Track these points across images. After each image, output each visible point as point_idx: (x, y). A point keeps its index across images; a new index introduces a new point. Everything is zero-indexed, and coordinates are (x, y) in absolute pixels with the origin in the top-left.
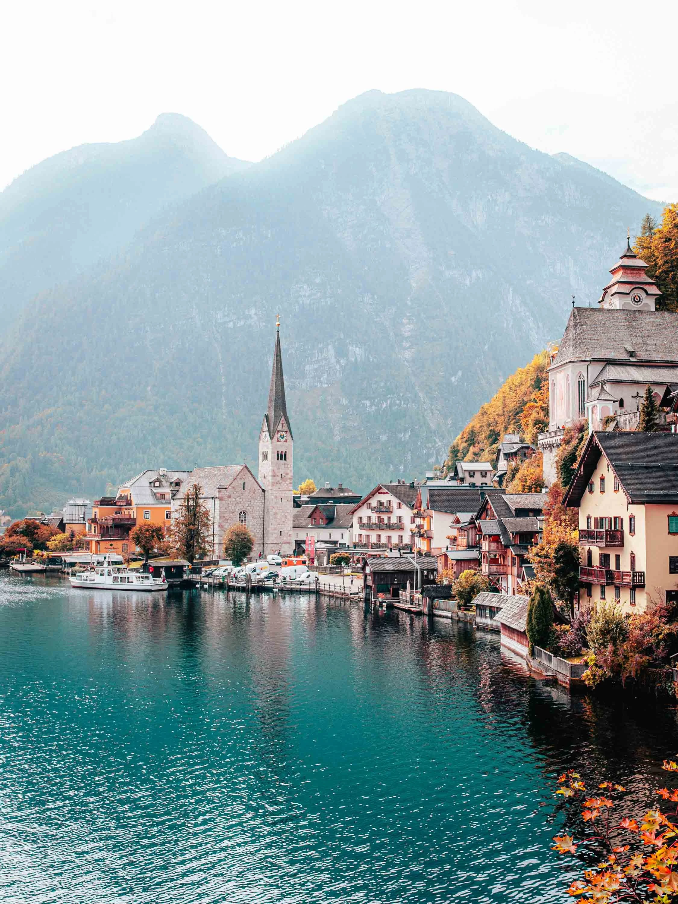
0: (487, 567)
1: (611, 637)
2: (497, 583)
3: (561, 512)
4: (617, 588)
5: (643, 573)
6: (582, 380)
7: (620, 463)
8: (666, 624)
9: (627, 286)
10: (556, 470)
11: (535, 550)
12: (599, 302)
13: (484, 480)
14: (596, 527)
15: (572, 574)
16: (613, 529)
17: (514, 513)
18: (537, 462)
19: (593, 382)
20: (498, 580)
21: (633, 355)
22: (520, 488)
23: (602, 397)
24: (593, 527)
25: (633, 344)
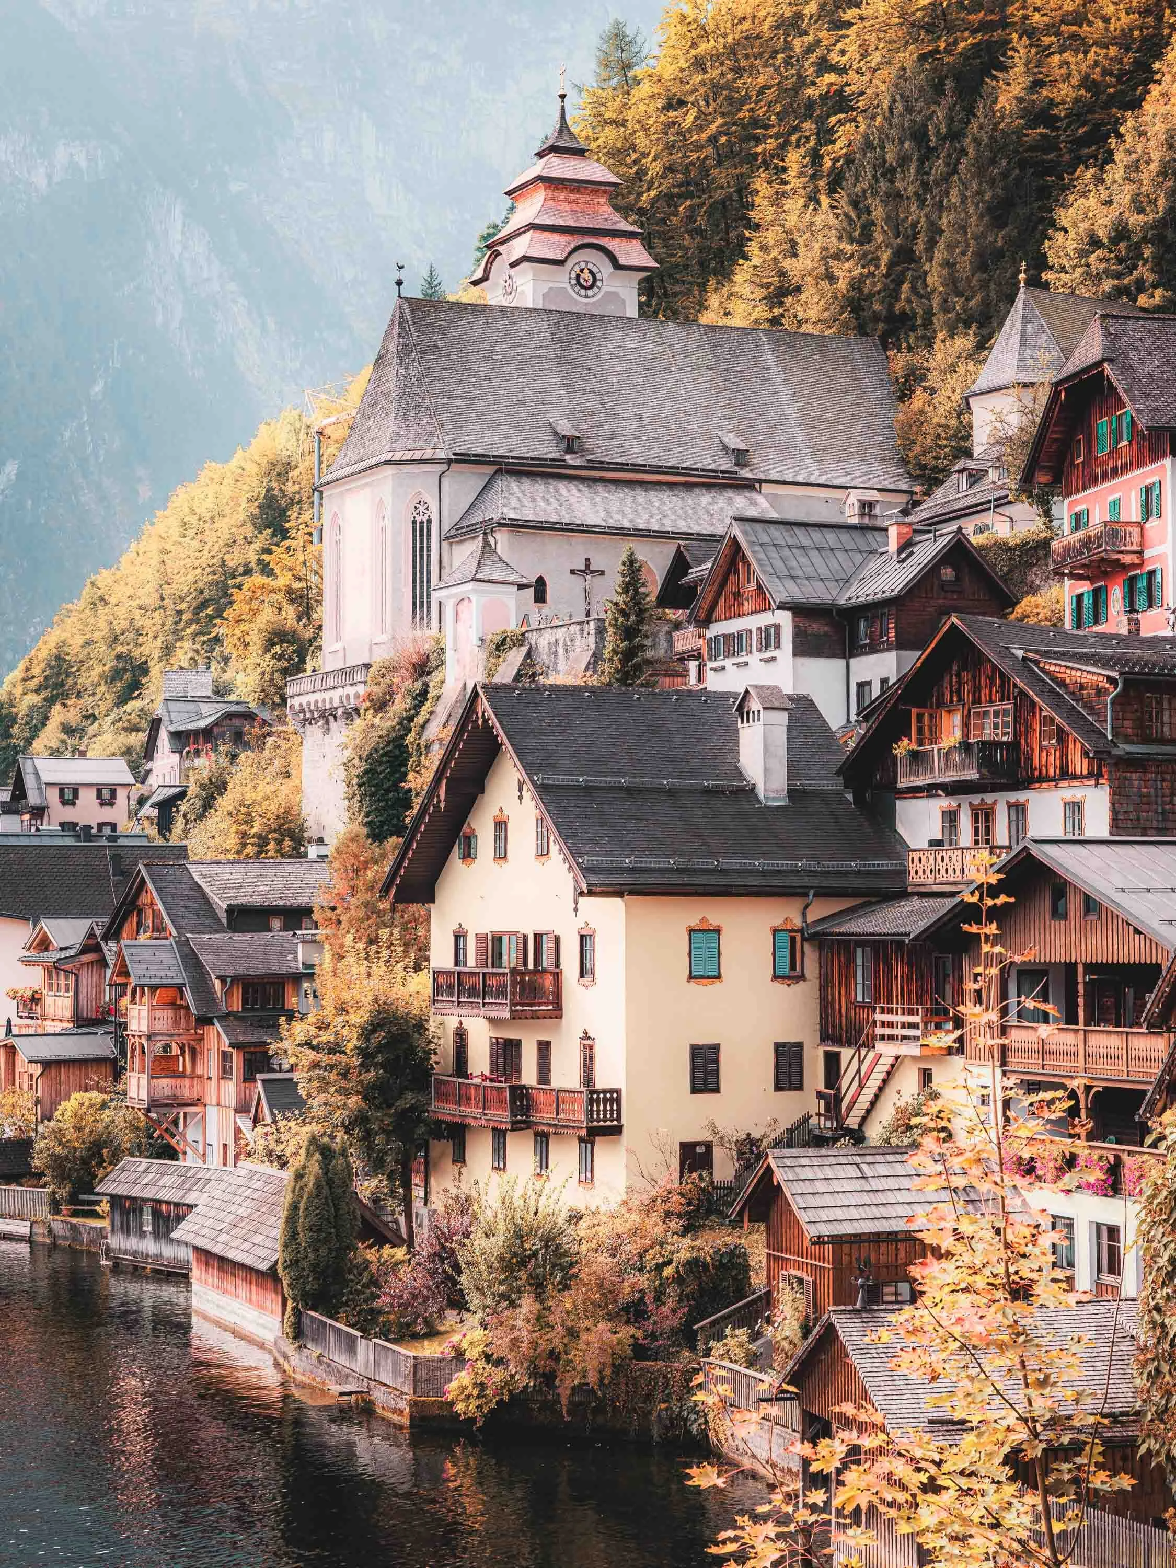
0: (144, 1082)
1: (530, 1276)
2: (173, 1129)
3: (369, 918)
4: (542, 1139)
5: (618, 1092)
6: (425, 519)
7: (554, 779)
8: (683, 1235)
9: (556, 237)
10: (343, 787)
11: (300, 1030)
12: (475, 283)
13: (107, 815)
14: (482, 959)
15: (410, 1099)
16: (531, 966)
17: (224, 921)
18: (278, 763)
19: (457, 526)
20: (175, 1123)
21: (576, 447)
22: (232, 842)
23: (486, 574)
24: (471, 961)
25: (575, 415)
